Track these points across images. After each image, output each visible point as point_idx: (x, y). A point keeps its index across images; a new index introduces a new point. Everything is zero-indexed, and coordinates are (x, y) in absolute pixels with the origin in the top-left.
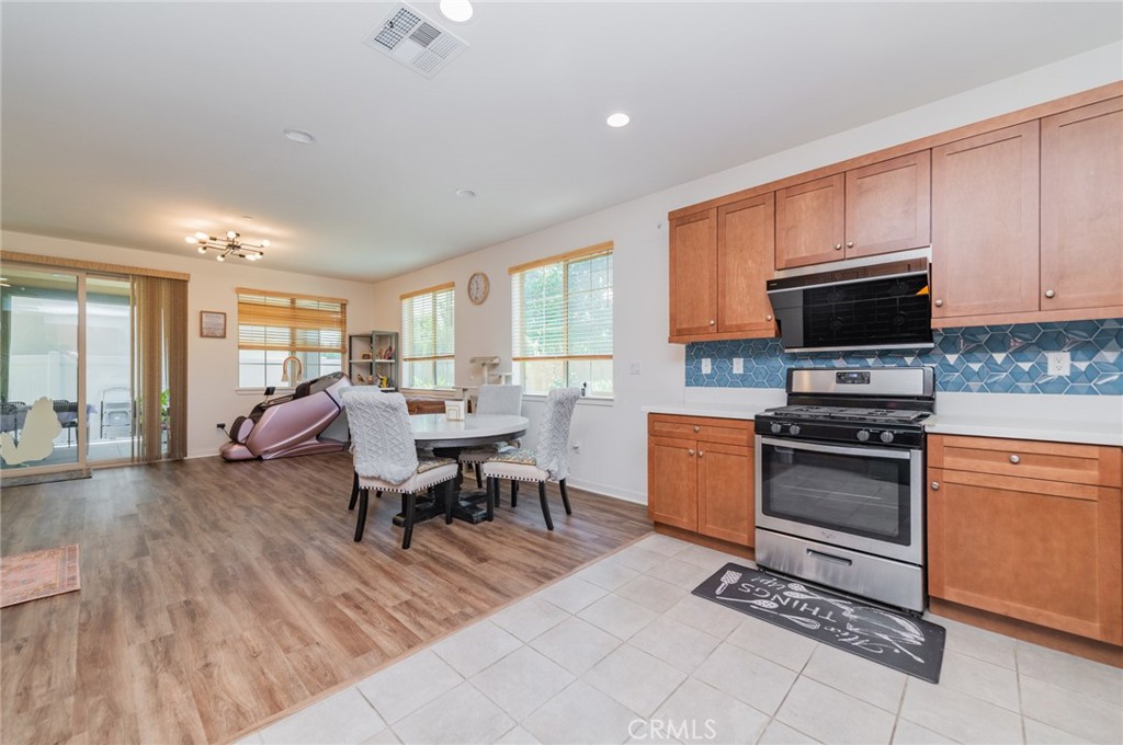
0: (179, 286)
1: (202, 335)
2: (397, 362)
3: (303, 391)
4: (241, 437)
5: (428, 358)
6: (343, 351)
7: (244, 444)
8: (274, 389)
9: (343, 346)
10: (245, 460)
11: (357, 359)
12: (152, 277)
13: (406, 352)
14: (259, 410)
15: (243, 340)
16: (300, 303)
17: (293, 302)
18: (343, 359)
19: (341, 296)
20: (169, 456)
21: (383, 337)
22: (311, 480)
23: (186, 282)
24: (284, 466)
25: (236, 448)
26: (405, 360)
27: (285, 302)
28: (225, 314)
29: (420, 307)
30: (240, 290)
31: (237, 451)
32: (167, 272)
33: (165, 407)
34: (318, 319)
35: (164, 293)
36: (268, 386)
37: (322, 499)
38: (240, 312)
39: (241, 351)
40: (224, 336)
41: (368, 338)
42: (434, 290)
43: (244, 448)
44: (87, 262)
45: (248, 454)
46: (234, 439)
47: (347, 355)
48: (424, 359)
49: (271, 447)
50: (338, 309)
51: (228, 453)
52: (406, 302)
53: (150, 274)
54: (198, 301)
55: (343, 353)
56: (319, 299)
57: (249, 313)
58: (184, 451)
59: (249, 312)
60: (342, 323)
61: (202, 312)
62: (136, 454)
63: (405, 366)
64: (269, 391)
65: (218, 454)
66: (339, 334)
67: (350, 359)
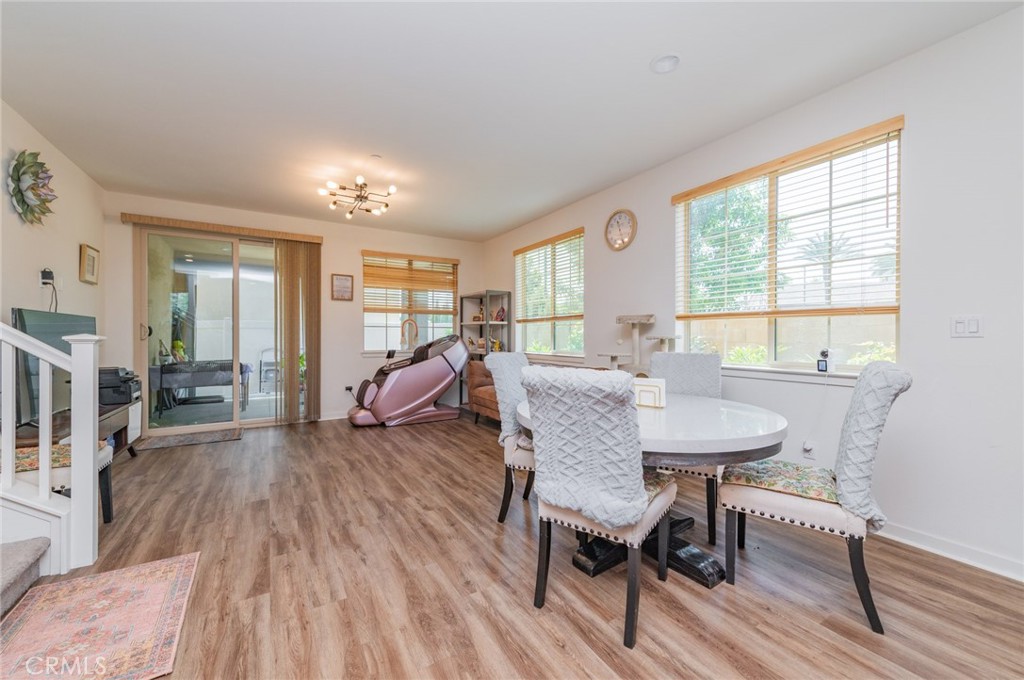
0: (314, 248)
1: (333, 298)
2: (509, 325)
3: (421, 355)
4: (367, 402)
5: (547, 319)
6: (454, 313)
7: (370, 410)
8: (394, 352)
9: (455, 309)
10: (370, 426)
11: (468, 321)
12: (291, 241)
13: (519, 314)
14: (383, 373)
15: (369, 303)
16: (417, 265)
17: (410, 263)
18: (454, 321)
19: (452, 255)
20: (306, 418)
21: (495, 297)
22: (438, 459)
23: (319, 244)
24: (407, 437)
25: (363, 413)
26: (519, 321)
27: (403, 263)
28: (352, 277)
29: (536, 261)
30: (365, 253)
31: (363, 416)
32: (304, 236)
33: (303, 368)
34: (431, 280)
35: (302, 255)
36: (390, 349)
37: (458, 494)
38: (365, 274)
39: (366, 314)
40: (351, 299)
41: (480, 300)
42: (552, 241)
43: (369, 413)
44: (239, 228)
45: (374, 421)
46: (361, 405)
47: (459, 317)
48: (542, 320)
49: (393, 414)
50: (451, 270)
51: (355, 418)
52: (519, 258)
53: (290, 238)
54: (330, 264)
55: (455, 315)
56: (433, 260)
57: (372, 275)
58: (318, 412)
59: (374, 274)
60: (454, 284)
61: (333, 275)
62: (279, 417)
63: (518, 328)
64: (390, 355)
65: (346, 417)
66: (451, 295)
67: (462, 321)
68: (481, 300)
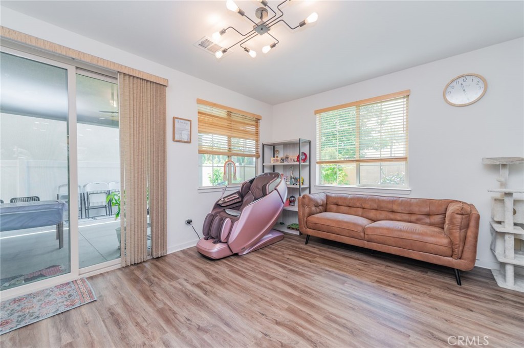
0: (160, 89)
1: (175, 140)
2: (310, 165)
4: (223, 236)
7: (226, 243)
9: (258, 153)
10: (225, 258)
12: (138, 78)
16: (234, 116)
17: (229, 114)
18: (258, 163)
19: (256, 112)
23: (165, 86)
26: (318, 163)
27: (223, 114)
28: (190, 121)
38: (199, 121)
40: (189, 142)
43: (225, 246)
45: (229, 253)
47: (260, 159)
49: (247, 245)
50: (255, 123)
52: (318, 117)
53: (137, 75)
55: (257, 158)
56: (243, 114)
57: (205, 122)
58: (165, 248)
60: (256, 134)
63: (317, 168)
66: (254, 142)
67: (263, 162)
68: (274, 147)
